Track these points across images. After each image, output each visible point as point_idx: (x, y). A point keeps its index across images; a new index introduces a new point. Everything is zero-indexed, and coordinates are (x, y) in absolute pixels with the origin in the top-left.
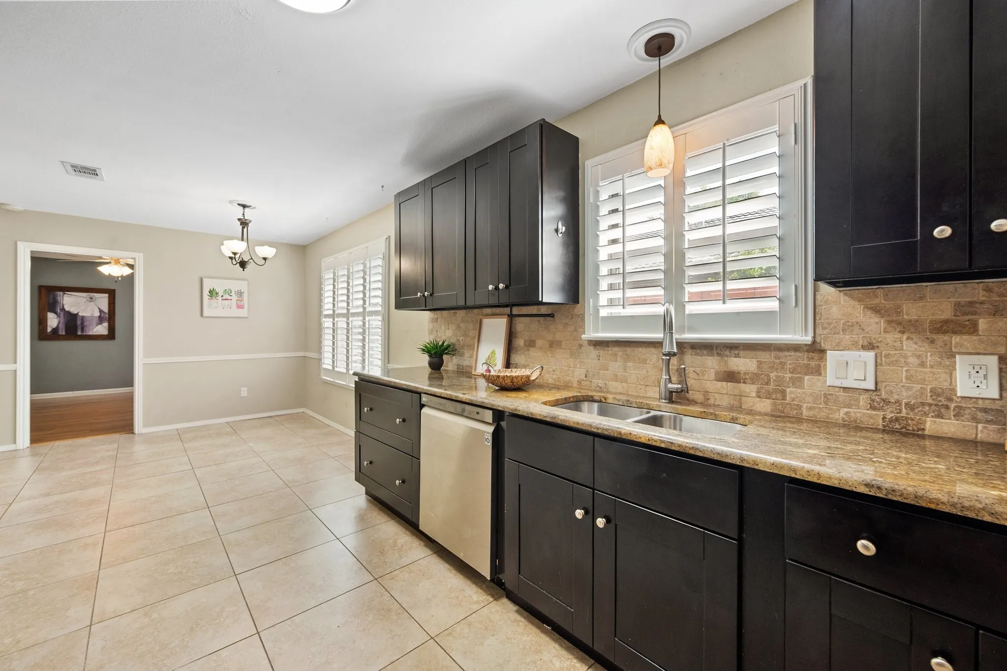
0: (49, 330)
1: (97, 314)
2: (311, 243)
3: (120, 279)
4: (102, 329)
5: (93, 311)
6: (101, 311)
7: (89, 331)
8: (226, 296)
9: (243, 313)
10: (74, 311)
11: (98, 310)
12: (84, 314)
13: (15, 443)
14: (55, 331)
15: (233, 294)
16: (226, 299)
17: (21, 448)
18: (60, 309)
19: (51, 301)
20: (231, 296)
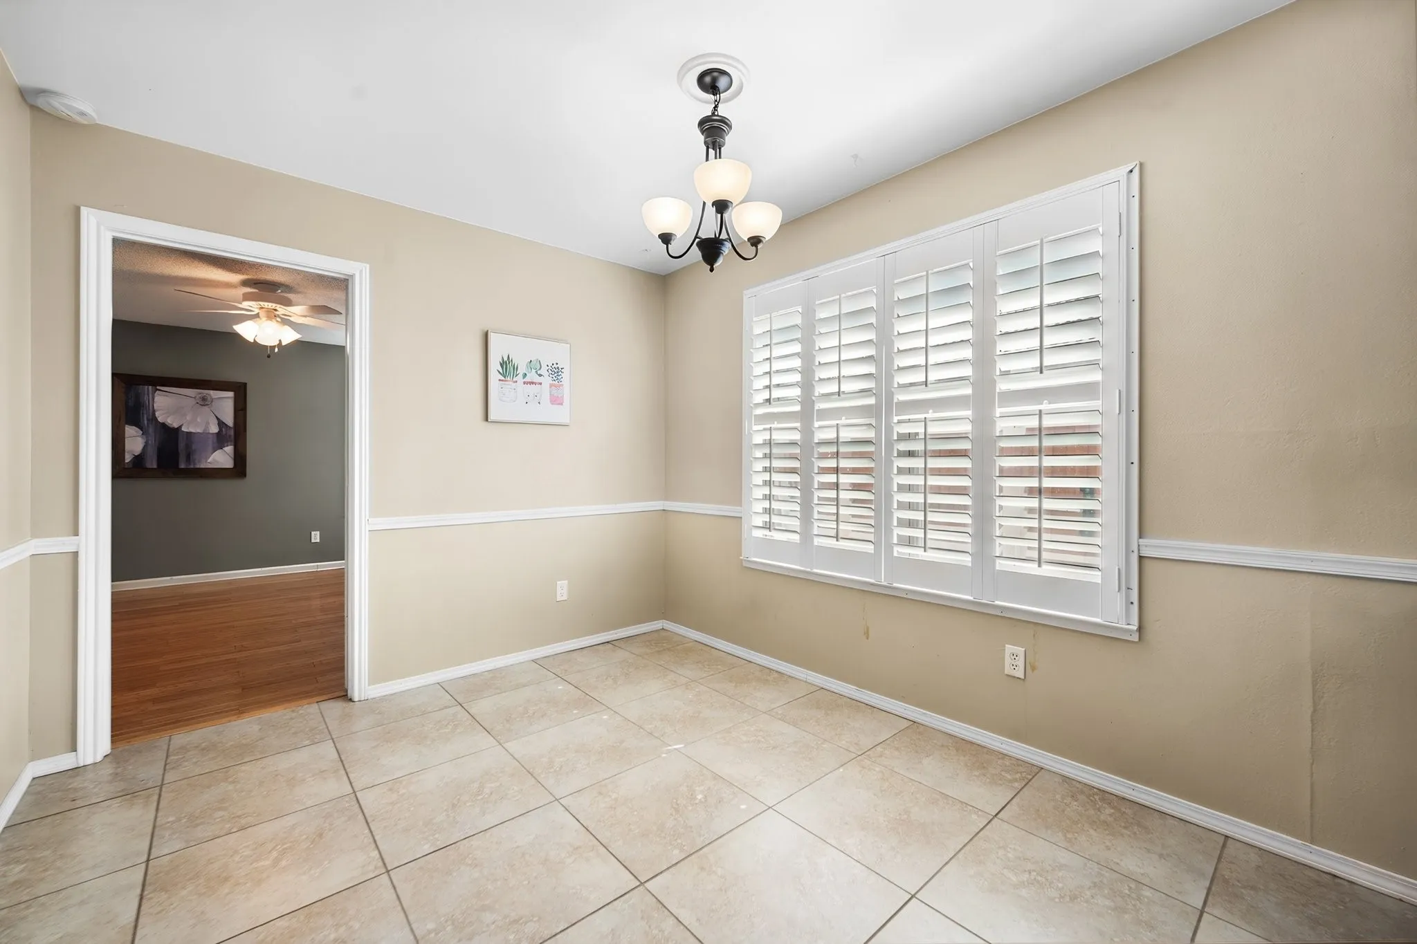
0: (128, 458)
1: (214, 429)
2: (678, 271)
3: (276, 350)
4: (222, 458)
5: (208, 423)
6: (221, 424)
7: (199, 462)
8: (532, 376)
9: (560, 414)
10: (173, 422)
11: (216, 422)
12: (192, 430)
13: (74, 748)
14: (139, 460)
15: (543, 371)
16: (533, 383)
17: (89, 761)
18: (148, 420)
19: (131, 403)
20: (540, 375)
